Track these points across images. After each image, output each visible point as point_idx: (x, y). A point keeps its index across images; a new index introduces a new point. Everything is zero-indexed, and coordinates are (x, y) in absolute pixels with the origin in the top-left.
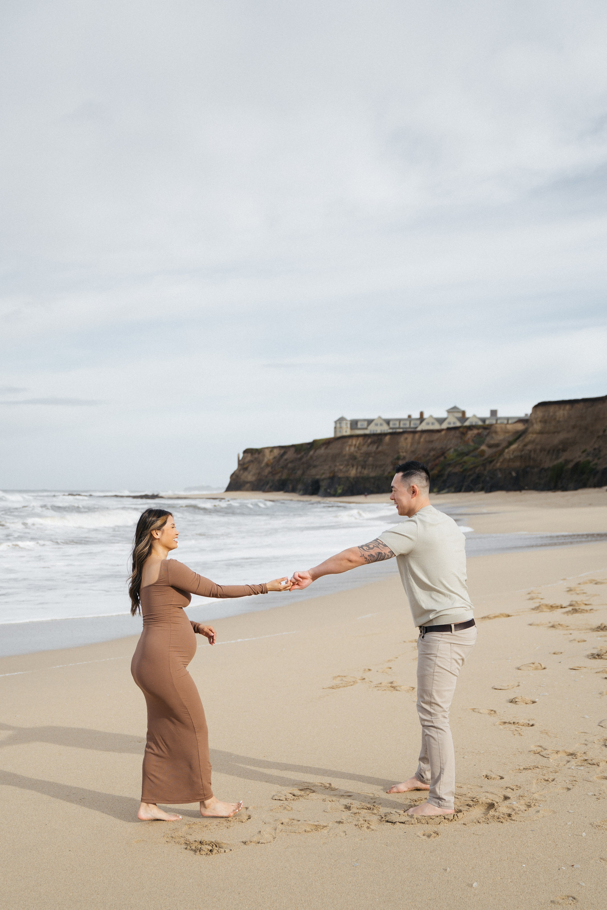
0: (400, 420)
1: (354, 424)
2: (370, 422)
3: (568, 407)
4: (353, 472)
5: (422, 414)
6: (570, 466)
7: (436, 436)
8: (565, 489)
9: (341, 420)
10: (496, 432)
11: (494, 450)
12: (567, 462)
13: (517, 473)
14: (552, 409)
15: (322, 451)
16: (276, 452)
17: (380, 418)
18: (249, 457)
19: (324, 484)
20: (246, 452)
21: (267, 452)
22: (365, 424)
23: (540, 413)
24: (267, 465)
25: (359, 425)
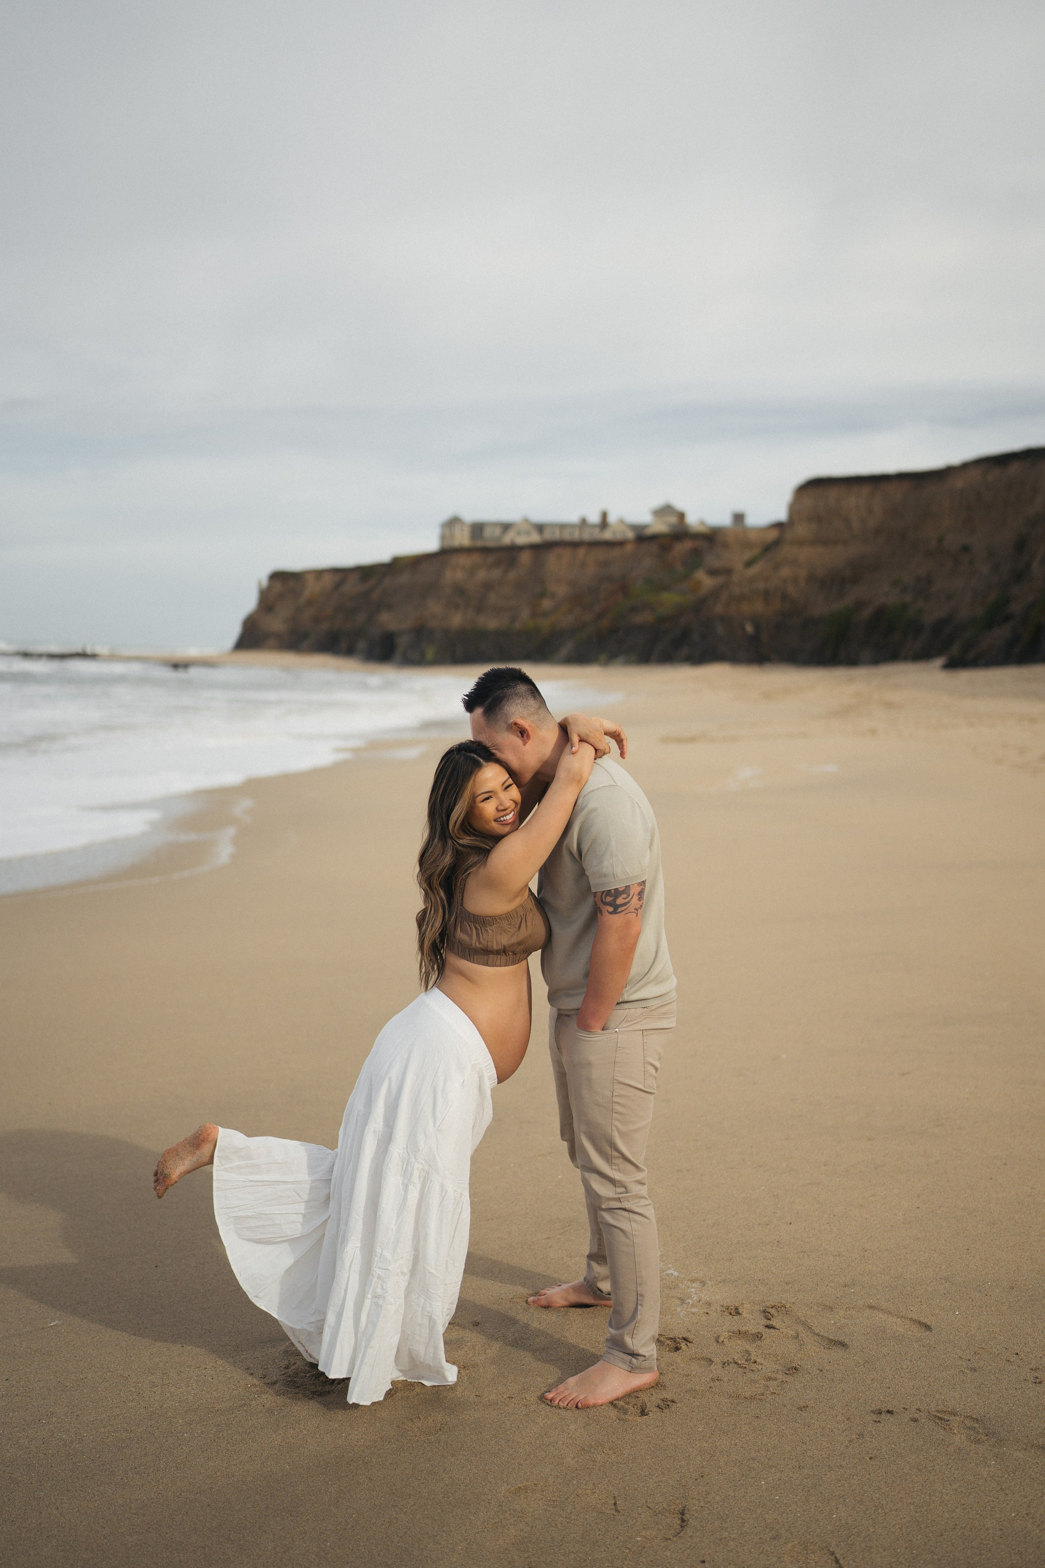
0: (563, 526)
1: (478, 528)
2: (506, 527)
3: (866, 490)
4: (457, 620)
5: (604, 515)
6: (866, 613)
7: (616, 552)
8: (852, 661)
9: (453, 522)
10: (726, 545)
11: (720, 580)
12: (860, 605)
13: (757, 627)
14: (833, 493)
15: (404, 578)
16: (328, 580)
17: (526, 521)
18: (278, 586)
19: (403, 642)
20: (278, 577)
21: (310, 579)
22: (498, 531)
23: (808, 502)
24: (310, 603)
25: (487, 533)
